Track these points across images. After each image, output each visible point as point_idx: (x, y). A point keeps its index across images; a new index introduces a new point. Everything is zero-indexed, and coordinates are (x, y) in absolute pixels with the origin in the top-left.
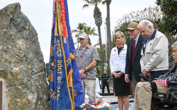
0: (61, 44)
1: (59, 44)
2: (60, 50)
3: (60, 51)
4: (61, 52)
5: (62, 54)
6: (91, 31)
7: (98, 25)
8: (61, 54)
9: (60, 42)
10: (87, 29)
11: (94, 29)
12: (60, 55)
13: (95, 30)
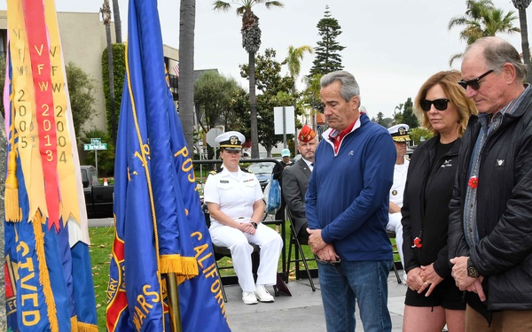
0: (36, 263)
1: (29, 264)
2: (32, 292)
3: (35, 297)
4: (36, 304)
5: (44, 314)
6: (502, 19)
7: (520, 5)
8: (37, 314)
9: (33, 253)
10: (491, 16)
11: (512, 16)
12: (30, 318)
13: (513, 19)
